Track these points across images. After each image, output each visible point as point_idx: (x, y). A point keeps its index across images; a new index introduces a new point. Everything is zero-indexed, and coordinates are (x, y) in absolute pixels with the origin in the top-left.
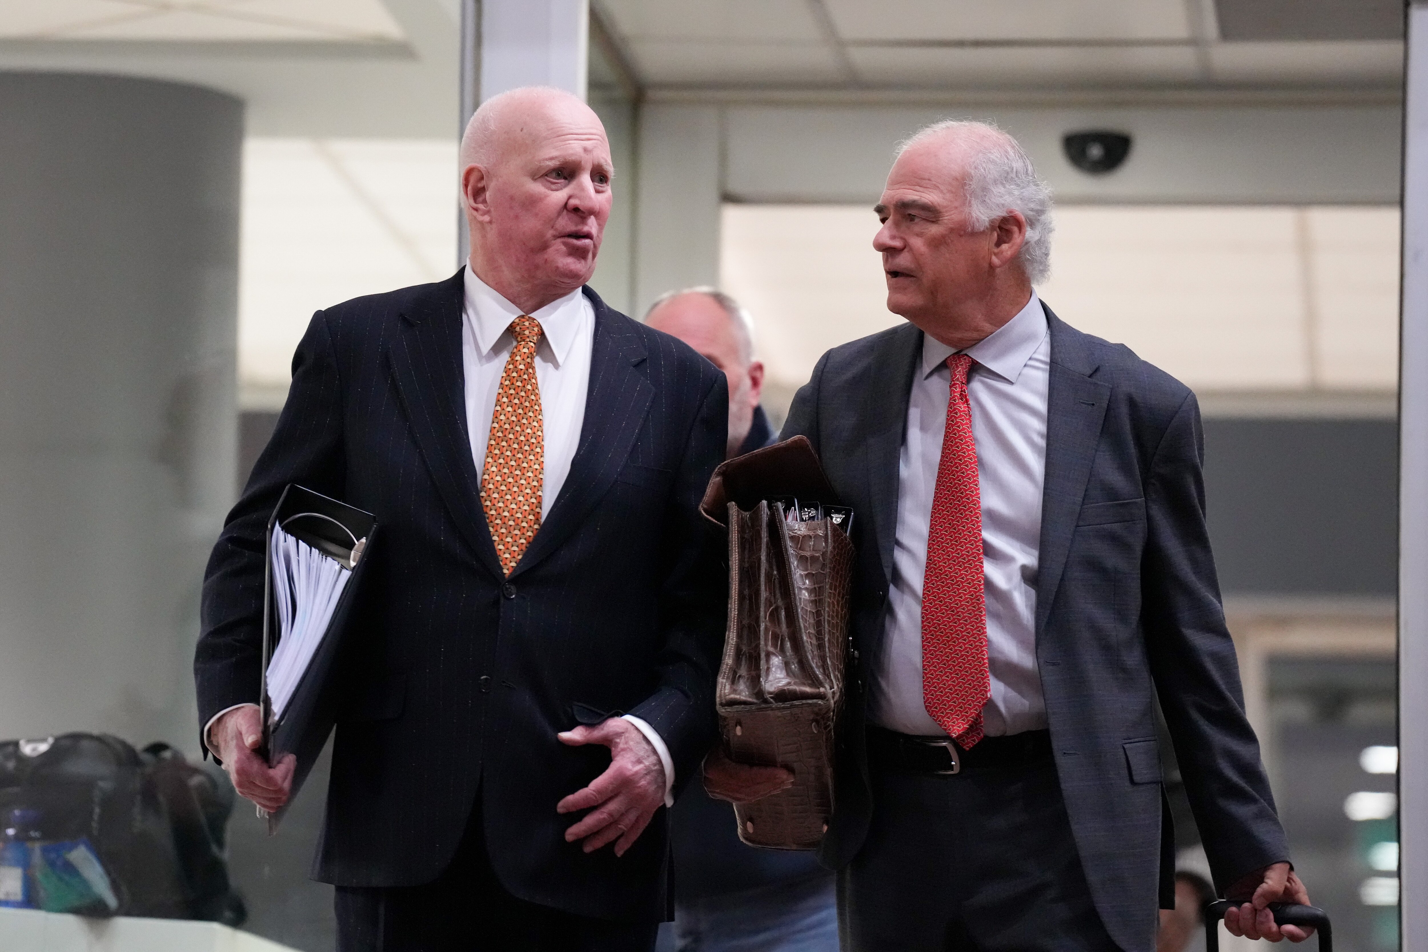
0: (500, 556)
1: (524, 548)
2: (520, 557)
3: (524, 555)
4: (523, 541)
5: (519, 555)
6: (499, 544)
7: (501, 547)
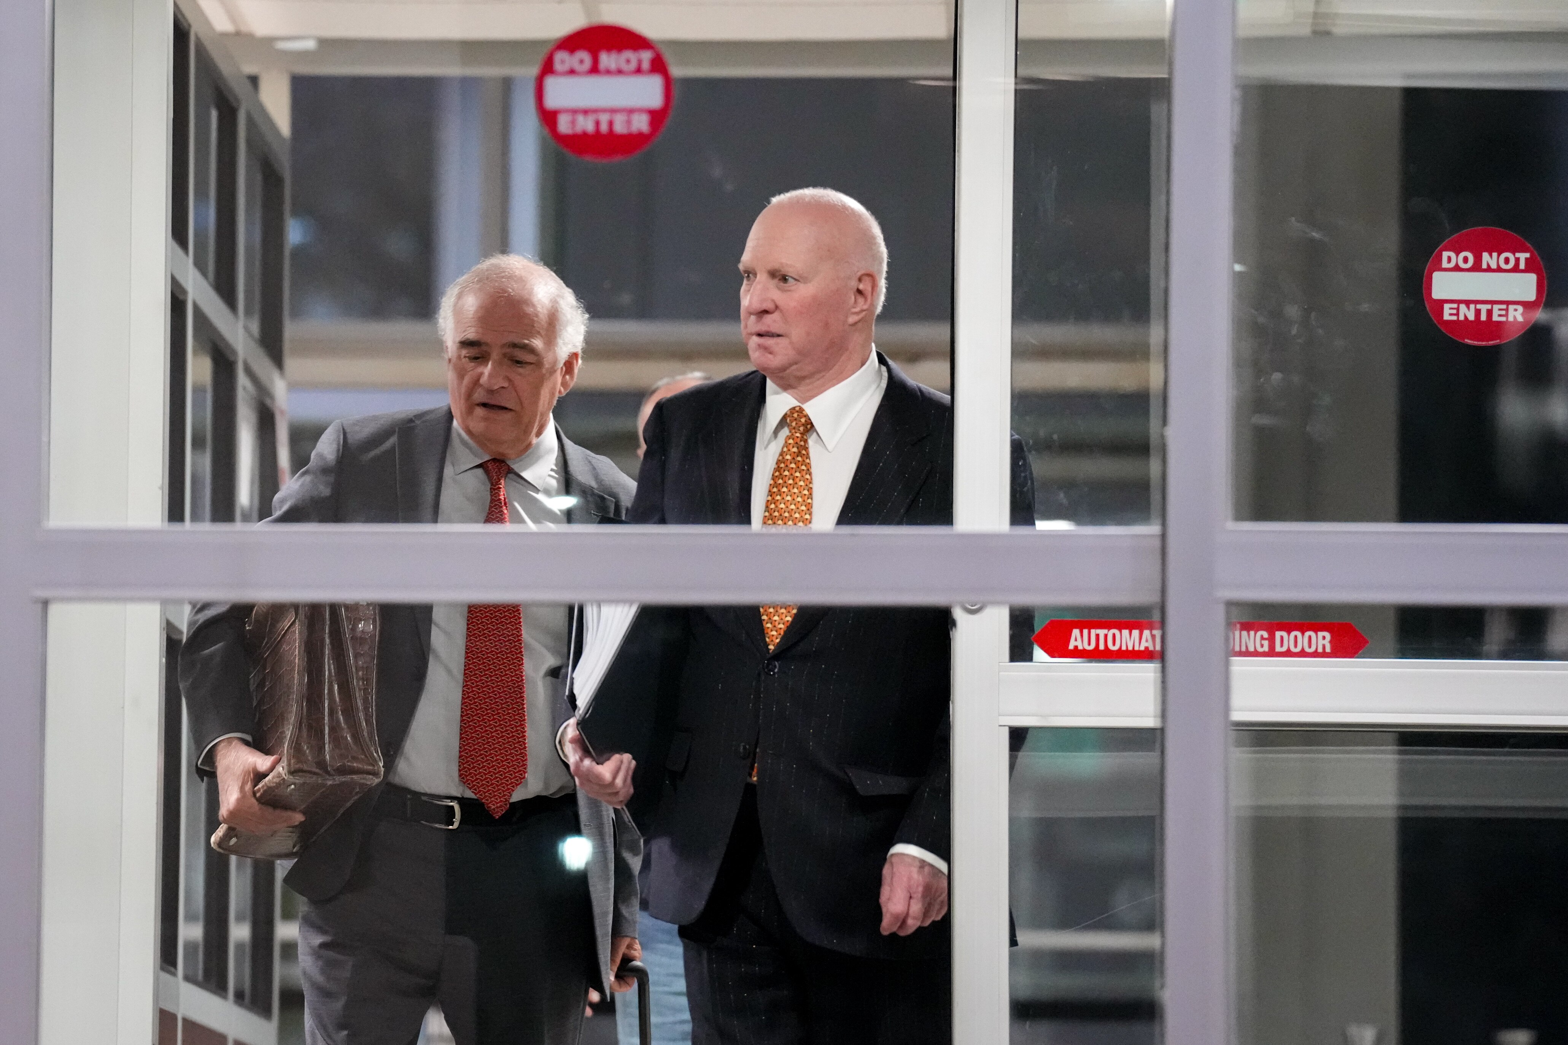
0: (767, 633)
1: (782, 633)
2: (778, 641)
3: (782, 639)
4: (782, 626)
5: (777, 638)
6: (767, 623)
7: (769, 625)
